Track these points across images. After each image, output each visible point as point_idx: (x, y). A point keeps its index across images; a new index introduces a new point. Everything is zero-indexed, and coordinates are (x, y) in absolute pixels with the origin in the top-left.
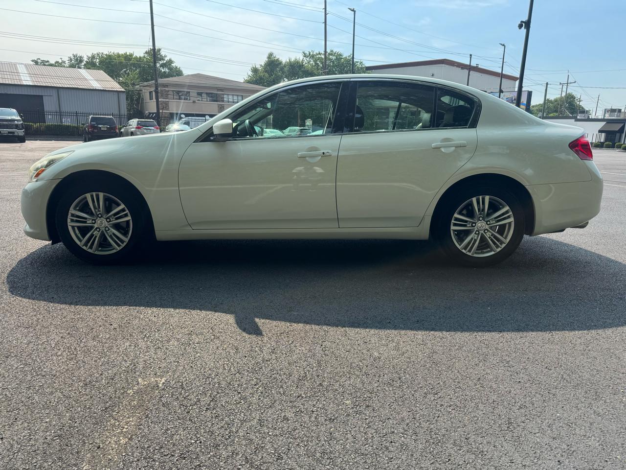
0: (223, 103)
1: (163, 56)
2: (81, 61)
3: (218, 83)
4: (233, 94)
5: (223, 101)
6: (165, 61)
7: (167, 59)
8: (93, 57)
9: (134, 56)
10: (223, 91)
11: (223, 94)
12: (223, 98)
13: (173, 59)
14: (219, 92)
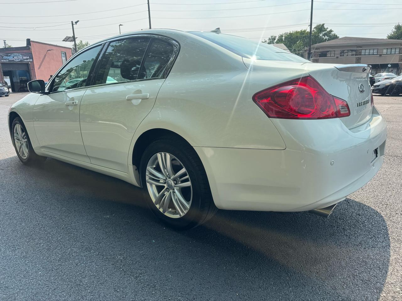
0: (360, 56)
1: (326, 28)
2: (275, 39)
3: (359, 42)
4: (373, 48)
5: (361, 55)
6: (327, 32)
7: (328, 30)
8: (282, 36)
9: (307, 31)
10: (361, 48)
11: (361, 50)
12: (361, 52)
13: (332, 30)
14: (357, 49)
